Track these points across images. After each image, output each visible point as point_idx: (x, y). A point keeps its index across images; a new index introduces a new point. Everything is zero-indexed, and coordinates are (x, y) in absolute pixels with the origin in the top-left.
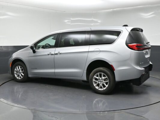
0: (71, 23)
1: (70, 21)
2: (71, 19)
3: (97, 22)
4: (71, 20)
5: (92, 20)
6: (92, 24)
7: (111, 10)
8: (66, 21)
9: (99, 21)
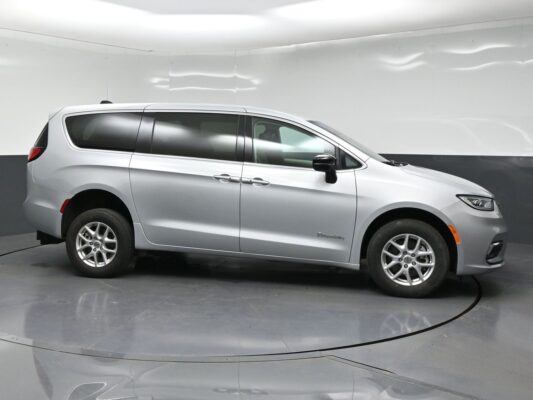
0: (171, 87)
1: (168, 80)
2: (171, 74)
3: (248, 84)
4: (171, 78)
5: (235, 78)
6: (234, 91)
7: (293, 46)
8: (156, 80)
9: (256, 82)
